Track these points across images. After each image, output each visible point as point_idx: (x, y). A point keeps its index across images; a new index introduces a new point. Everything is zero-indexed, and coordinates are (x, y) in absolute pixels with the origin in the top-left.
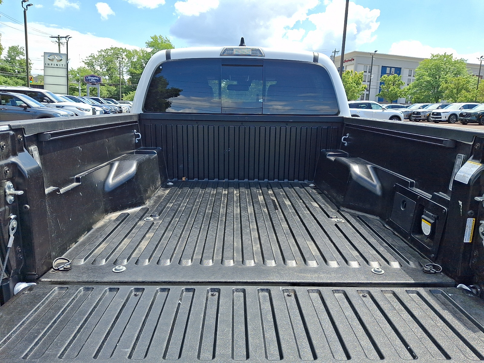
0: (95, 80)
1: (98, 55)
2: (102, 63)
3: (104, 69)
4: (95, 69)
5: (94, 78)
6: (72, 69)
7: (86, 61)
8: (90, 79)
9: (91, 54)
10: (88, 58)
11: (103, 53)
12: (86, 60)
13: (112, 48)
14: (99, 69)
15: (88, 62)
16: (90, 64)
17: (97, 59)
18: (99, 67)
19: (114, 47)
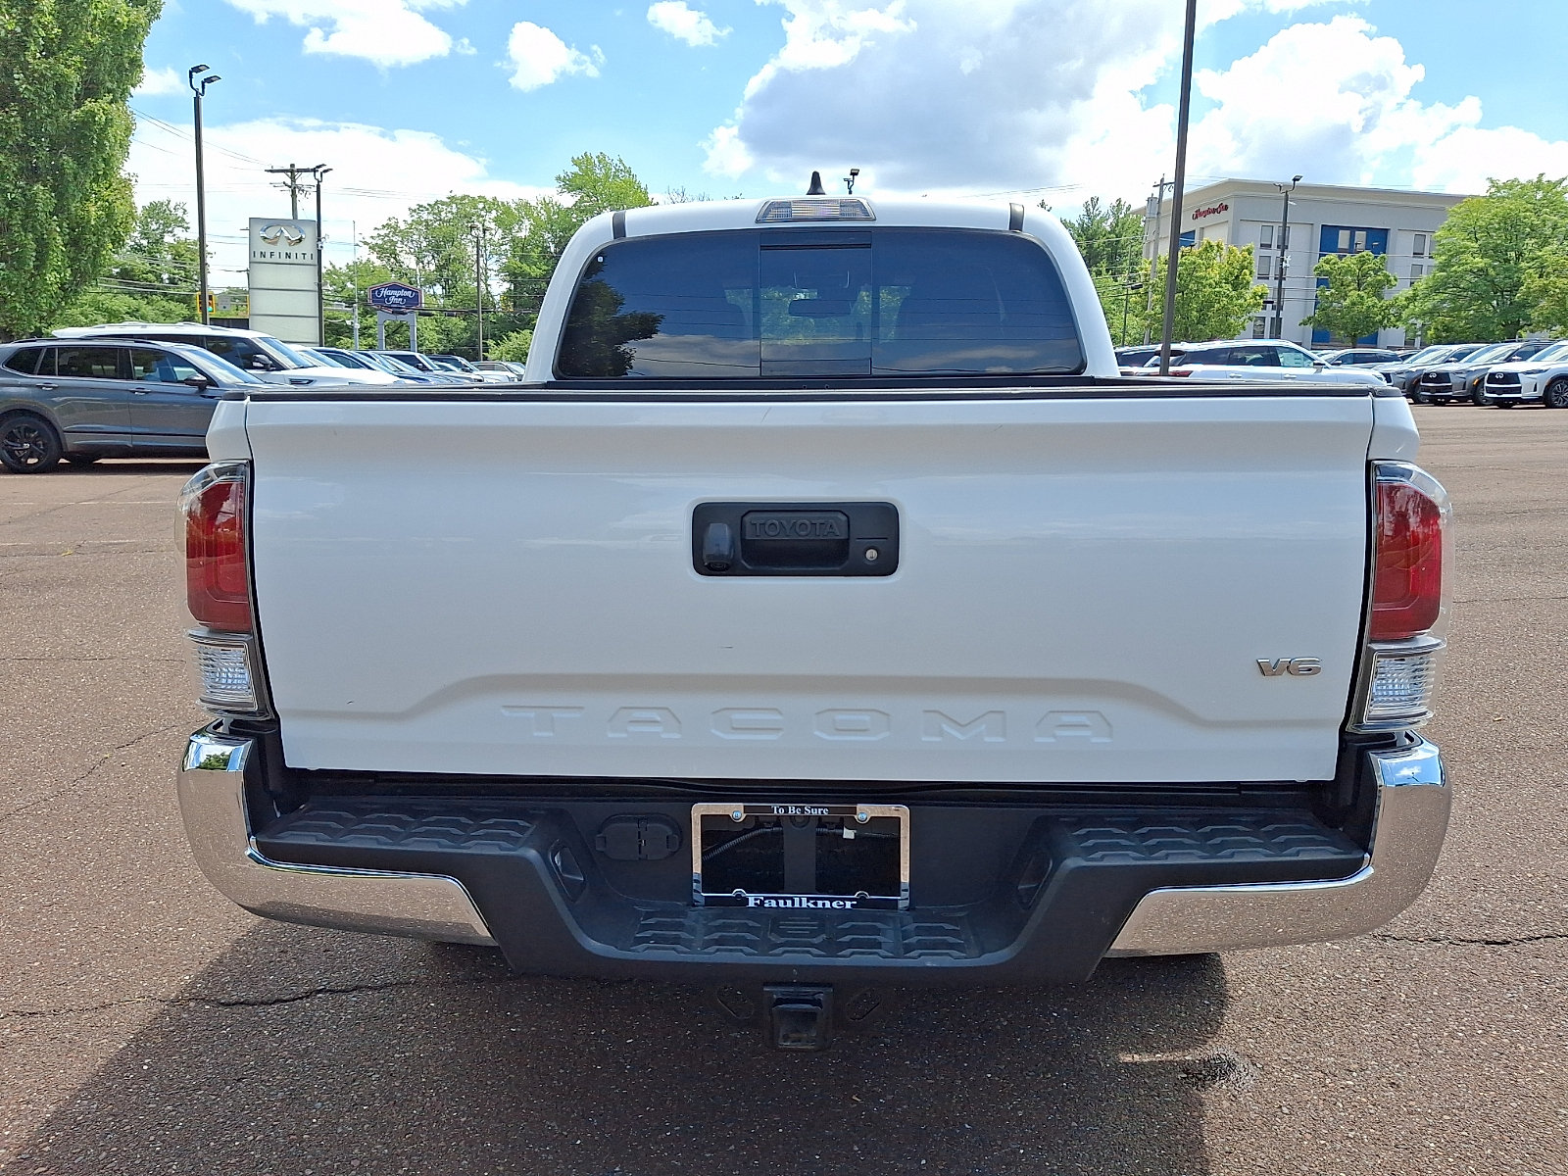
0: (401, 300)
1: (410, 222)
2: (422, 245)
3: (428, 264)
4: (400, 266)
5: (399, 293)
6: (331, 267)
7: (374, 242)
8: (388, 296)
9: (389, 219)
10: (379, 232)
11: (425, 216)
12: (372, 237)
13: (452, 199)
14: (413, 266)
15: (380, 242)
16: (386, 250)
17: (405, 235)
18: (413, 259)
19: (459, 194)
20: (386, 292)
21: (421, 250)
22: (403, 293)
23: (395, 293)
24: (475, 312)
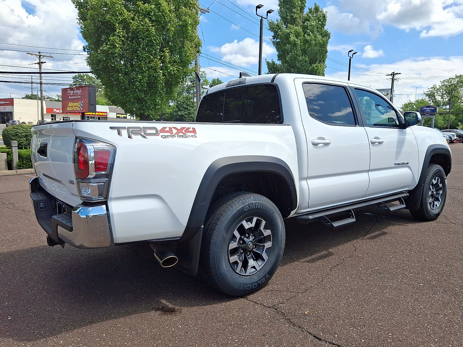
0: (430, 110)
1: (441, 86)
2: (444, 93)
3: (445, 98)
4: (436, 100)
5: (429, 109)
6: (409, 102)
7: (427, 93)
8: (425, 110)
9: (434, 85)
10: (430, 90)
11: (446, 83)
12: (427, 92)
13: (457, 77)
14: (440, 100)
15: (429, 93)
16: (431, 95)
17: (438, 90)
18: (440, 97)
19: (458, 75)
20: (425, 108)
21: (443, 95)
22: (431, 108)
23: (428, 108)
24: (448, 113)
